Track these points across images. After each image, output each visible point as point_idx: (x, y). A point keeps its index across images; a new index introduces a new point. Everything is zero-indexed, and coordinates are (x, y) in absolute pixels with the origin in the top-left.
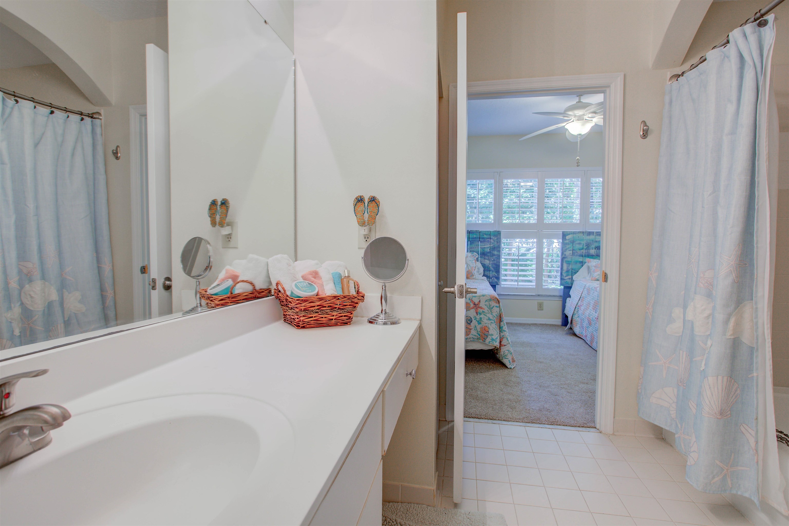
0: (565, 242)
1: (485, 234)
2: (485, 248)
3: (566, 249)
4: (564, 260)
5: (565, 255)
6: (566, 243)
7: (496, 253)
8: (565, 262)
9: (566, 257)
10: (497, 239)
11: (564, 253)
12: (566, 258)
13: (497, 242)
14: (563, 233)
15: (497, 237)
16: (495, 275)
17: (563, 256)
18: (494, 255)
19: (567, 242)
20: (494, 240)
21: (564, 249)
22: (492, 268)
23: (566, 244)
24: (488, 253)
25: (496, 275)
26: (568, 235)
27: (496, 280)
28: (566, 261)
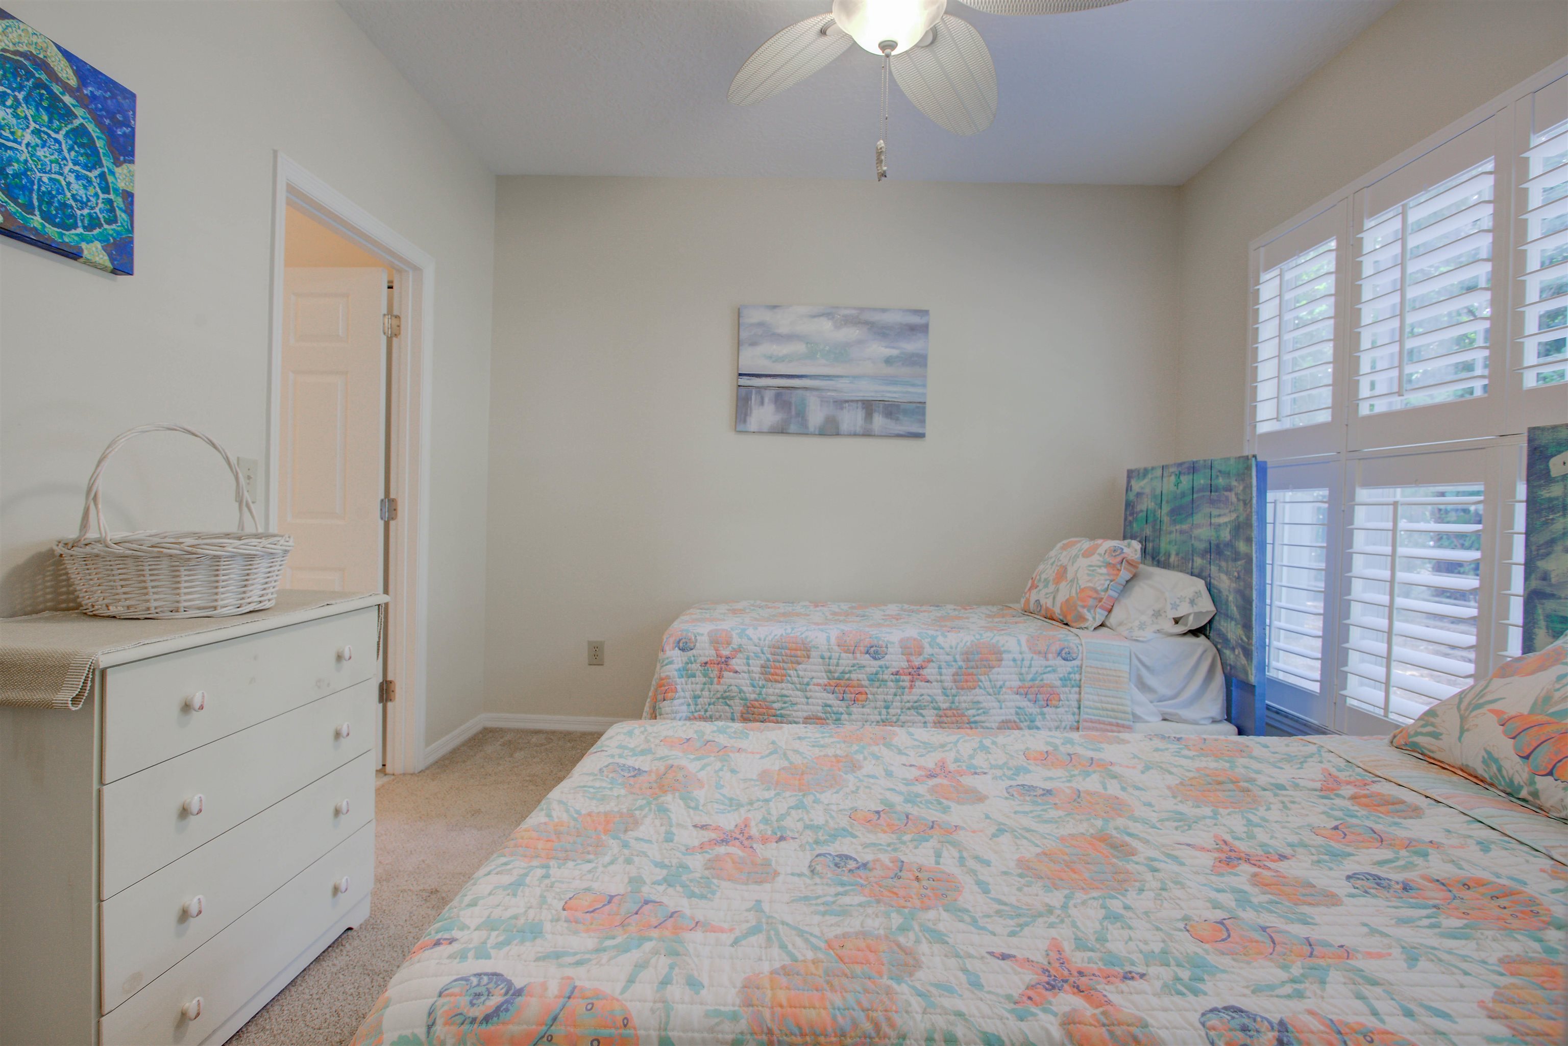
0: (1545, 494)
1: (1220, 471)
2: (1219, 525)
3: (1552, 542)
4: (1540, 611)
5: (1545, 577)
6: (1550, 500)
7: (1242, 546)
8: (1542, 623)
9: (1548, 590)
10: (1245, 488)
11: (1542, 564)
12: (1552, 596)
13: (1245, 504)
14: (1533, 434)
15: (1243, 480)
16: (1242, 639)
17: (1535, 584)
18: (1237, 556)
19: (1553, 495)
20: (1236, 494)
21: (1541, 538)
22: (1235, 608)
23: (1552, 506)
24: (1229, 545)
25: (1245, 639)
26: (1559, 452)
27: (1243, 661)
28: (1548, 617)
